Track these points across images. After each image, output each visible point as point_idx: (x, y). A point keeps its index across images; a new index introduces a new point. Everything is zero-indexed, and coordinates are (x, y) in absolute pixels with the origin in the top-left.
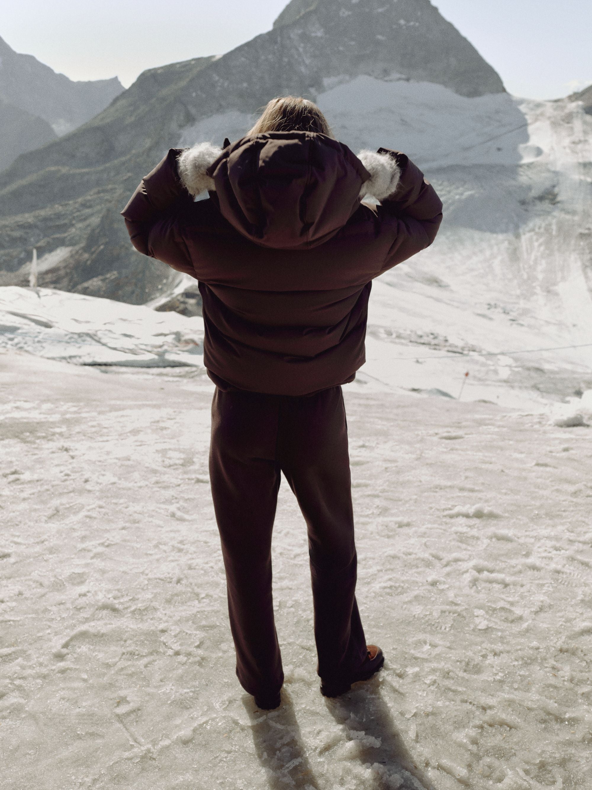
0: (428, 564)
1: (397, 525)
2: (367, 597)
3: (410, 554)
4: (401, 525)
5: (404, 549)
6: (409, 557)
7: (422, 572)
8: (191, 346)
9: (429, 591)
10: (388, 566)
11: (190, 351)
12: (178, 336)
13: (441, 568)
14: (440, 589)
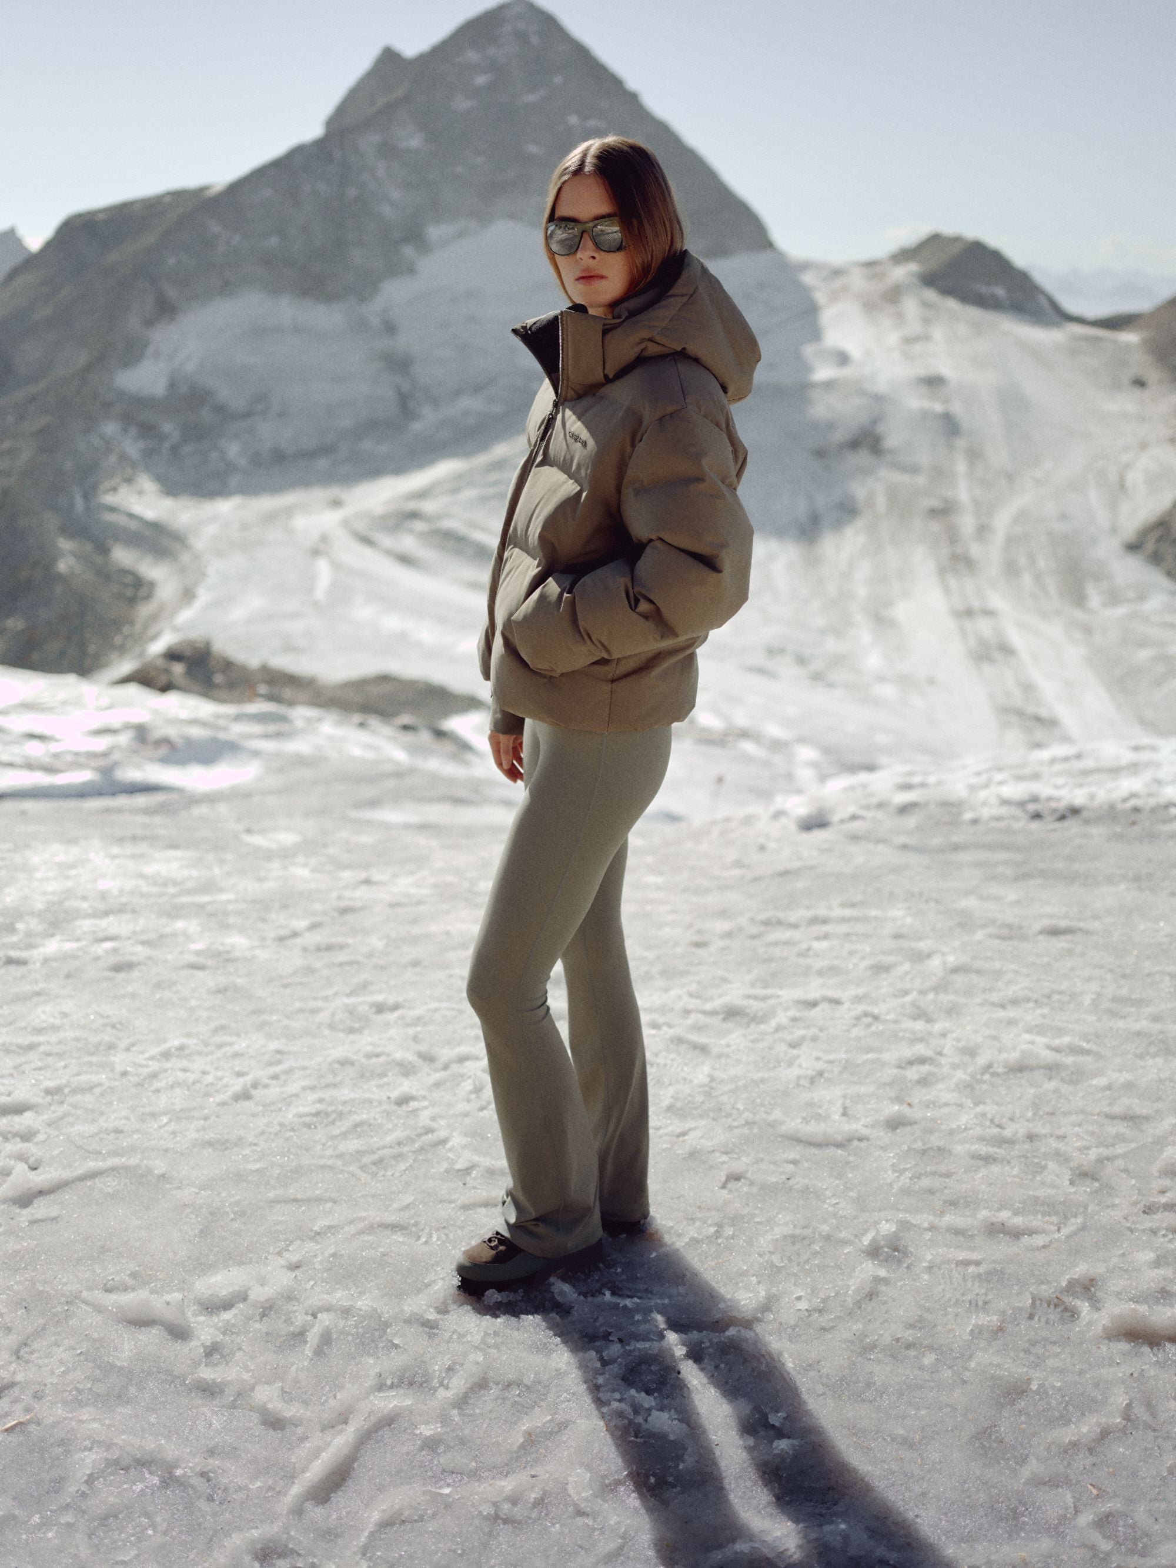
0: (407, 1070)
1: (374, 1009)
2: (263, 1133)
3: (377, 1055)
4: (380, 1009)
5: (369, 1048)
6: (374, 1060)
7: (388, 1084)
8: (163, 751)
9: (388, 1114)
10: (330, 1078)
11: (165, 761)
12: (141, 732)
13: (429, 1075)
14: (409, 1109)
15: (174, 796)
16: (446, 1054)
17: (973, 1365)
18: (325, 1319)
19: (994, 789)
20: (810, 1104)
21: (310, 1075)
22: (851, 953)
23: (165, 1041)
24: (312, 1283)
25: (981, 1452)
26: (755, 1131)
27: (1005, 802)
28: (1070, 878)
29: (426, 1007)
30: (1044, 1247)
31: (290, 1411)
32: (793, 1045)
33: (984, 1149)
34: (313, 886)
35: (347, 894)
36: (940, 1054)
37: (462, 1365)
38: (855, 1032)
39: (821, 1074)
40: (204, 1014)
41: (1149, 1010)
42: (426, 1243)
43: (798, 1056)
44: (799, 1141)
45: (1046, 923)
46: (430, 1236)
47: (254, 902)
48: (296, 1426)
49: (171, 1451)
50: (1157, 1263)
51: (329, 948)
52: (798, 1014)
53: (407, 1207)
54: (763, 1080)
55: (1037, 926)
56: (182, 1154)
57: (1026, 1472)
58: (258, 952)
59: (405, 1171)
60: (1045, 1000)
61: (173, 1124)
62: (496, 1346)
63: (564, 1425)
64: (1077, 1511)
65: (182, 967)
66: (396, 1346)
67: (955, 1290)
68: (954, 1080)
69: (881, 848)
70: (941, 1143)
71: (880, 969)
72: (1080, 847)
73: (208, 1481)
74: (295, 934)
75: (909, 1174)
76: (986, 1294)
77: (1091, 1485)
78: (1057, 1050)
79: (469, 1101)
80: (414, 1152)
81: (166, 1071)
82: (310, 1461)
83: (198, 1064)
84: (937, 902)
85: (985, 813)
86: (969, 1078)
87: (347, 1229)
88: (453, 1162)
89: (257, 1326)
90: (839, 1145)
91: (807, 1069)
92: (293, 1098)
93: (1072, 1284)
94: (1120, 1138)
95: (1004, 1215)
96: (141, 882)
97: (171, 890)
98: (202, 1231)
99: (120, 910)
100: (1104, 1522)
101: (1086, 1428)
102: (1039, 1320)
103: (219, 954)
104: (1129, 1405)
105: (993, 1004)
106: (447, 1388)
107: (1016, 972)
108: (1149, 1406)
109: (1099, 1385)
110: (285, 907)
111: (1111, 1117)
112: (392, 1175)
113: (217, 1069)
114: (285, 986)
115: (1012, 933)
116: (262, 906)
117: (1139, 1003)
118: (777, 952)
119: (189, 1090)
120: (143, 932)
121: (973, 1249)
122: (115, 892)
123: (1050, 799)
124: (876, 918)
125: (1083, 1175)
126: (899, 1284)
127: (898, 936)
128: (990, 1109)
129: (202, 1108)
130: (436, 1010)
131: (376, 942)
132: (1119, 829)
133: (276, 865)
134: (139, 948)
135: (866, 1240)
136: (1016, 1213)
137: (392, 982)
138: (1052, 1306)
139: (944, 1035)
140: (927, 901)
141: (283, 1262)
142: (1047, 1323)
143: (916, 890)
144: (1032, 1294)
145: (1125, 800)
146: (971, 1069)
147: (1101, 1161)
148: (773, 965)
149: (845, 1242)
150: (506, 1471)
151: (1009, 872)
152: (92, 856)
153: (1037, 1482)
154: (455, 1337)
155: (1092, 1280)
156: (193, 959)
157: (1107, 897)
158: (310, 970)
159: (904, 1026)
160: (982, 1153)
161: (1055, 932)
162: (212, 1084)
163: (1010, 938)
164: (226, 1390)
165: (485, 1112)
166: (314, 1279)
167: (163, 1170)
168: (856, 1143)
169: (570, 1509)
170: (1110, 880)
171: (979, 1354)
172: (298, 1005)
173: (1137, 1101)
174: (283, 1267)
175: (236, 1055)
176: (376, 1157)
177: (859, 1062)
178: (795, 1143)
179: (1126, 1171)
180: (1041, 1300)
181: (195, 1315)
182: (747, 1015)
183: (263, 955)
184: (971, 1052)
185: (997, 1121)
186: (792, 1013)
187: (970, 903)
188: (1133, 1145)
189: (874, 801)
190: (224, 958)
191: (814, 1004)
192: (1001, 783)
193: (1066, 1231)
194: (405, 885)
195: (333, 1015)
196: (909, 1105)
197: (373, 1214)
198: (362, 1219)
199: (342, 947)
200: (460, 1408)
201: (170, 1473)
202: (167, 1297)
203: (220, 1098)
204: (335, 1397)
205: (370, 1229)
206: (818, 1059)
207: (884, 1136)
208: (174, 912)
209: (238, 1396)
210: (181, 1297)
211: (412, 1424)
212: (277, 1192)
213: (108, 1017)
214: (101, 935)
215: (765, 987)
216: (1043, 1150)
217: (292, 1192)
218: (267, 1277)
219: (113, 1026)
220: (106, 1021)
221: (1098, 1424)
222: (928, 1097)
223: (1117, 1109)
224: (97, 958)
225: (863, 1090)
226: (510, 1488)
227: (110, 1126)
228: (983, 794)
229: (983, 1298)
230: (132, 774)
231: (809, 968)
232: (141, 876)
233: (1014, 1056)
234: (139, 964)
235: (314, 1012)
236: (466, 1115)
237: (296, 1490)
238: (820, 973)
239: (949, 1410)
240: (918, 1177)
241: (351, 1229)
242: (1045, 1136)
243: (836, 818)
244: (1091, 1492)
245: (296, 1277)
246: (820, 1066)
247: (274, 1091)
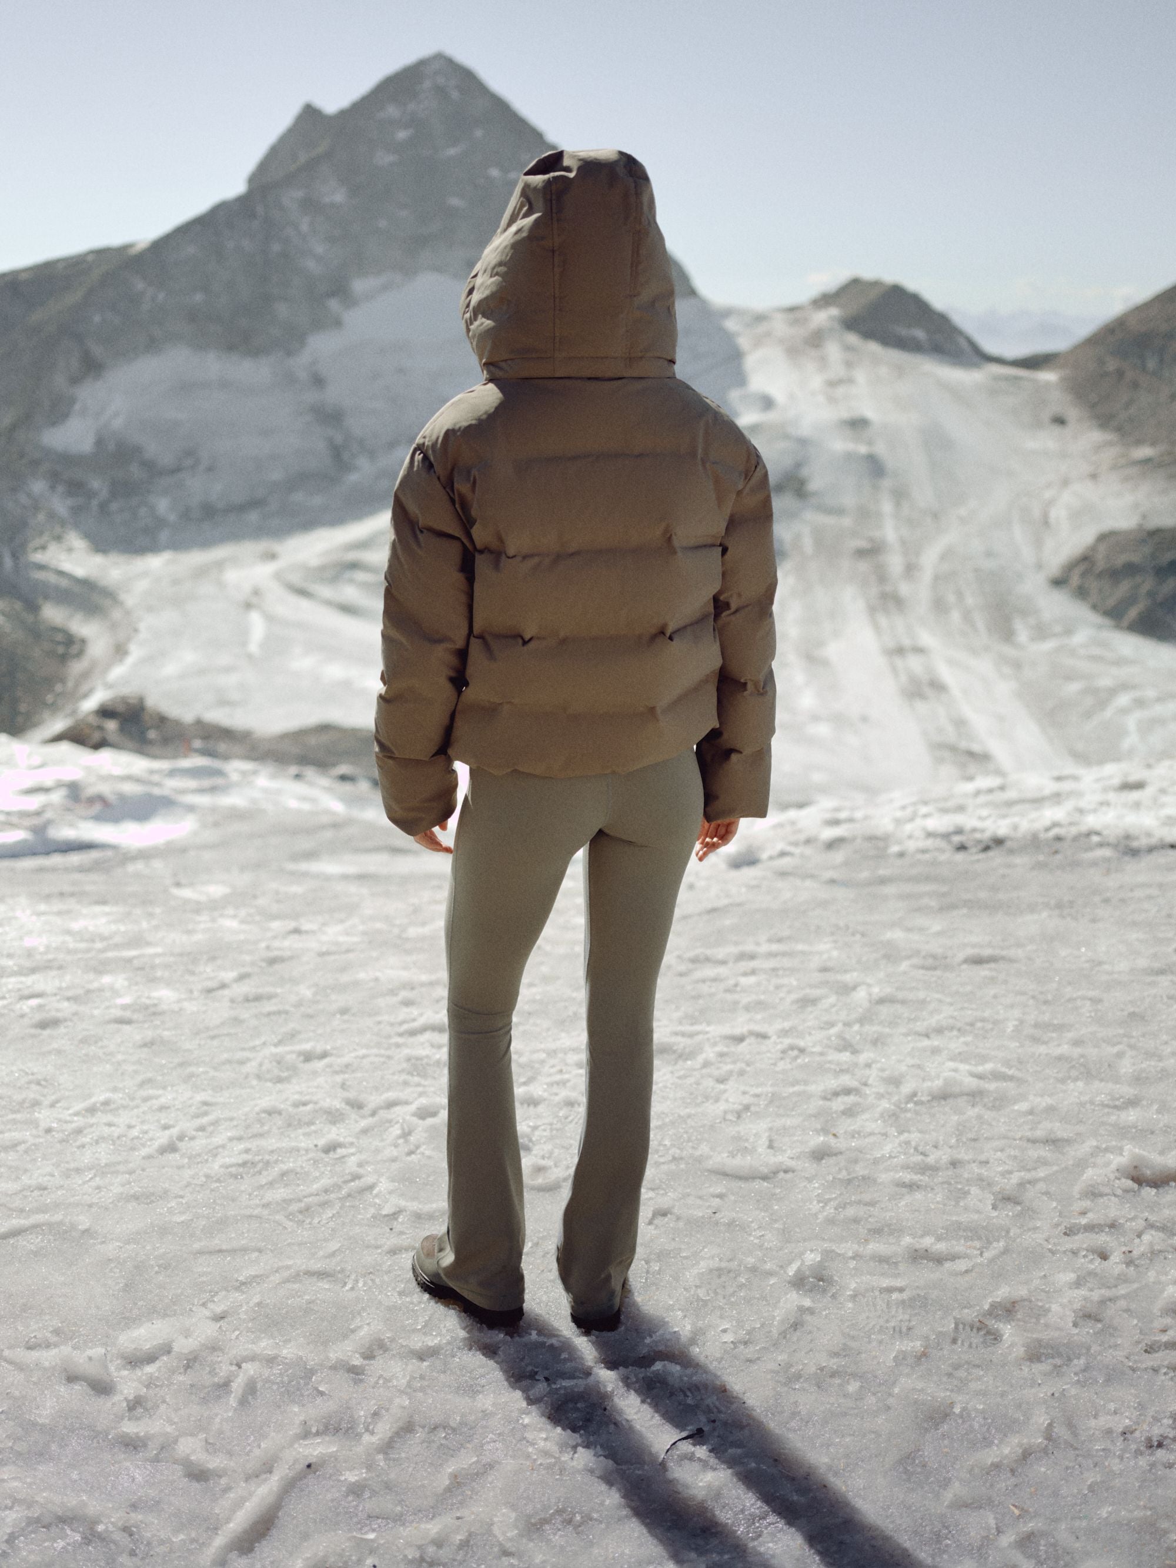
0: (334, 1117)
1: (302, 1058)
2: (188, 1185)
4: (308, 1057)
5: (296, 1097)
6: (302, 1108)
7: (315, 1132)
8: (97, 808)
9: (316, 1162)
10: (256, 1128)
11: (98, 818)
12: (74, 790)
13: (357, 1122)
14: (337, 1156)
15: (109, 853)
16: (374, 1100)
17: (896, 1390)
18: (250, 1369)
19: (919, 822)
20: (738, 1138)
21: (236, 1126)
22: (778, 987)
23: (90, 1096)
24: (237, 1333)
25: (904, 1477)
26: (683, 1166)
27: (930, 835)
28: (992, 908)
29: (353, 1055)
30: (967, 1272)
31: (214, 1463)
32: (721, 1080)
33: (908, 1177)
34: (242, 937)
35: (276, 944)
36: (866, 1084)
37: (387, 1410)
38: (781, 1065)
39: (747, 1108)
40: (130, 1068)
41: (1070, 1035)
42: (352, 1289)
43: (725, 1091)
44: (725, 1175)
45: (970, 952)
46: (357, 1281)
47: (181, 955)
48: (220, 1477)
49: (93, 1507)
50: (1078, 1284)
51: (258, 998)
52: (725, 1050)
53: (333, 1254)
54: (689, 1116)
55: (961, 956)
56: (106, 1209)
57: (948, 1496)
58: (186, 1004)
59: (332, 1218)
60: (968, 1028)
61: (97, 1179)
62: (422, 1389)
63: (490, 1466)
64: (999, 1531)
65: (109, 1022)
66: (322, 1393)
67: (879, 1317)
68: (879, 1109)
69: (808, 883)
70: (866, 1172)
71: (806, 1002)
72: (1004, 876)
73: (131, 1535)
74: (223, 986)
75: (833, 1204)
76: (910, 1321)
77: (1014, 1505)
78: (980, 1077)
79: (396, 1146)
80: (340, 1199)
81: (92, 1126)
82: (234, 1512)
83: (123, 1119)
84: (863, 935)
85: (911, 846)
86: (893, 1107)
87: (272, 1278)
88: (380, 1207)
89: (181, 1378)
90: (765, 1178)
91: (734, 1104)
92: (220, 1150)
93: (993, 1306)
94: (1043, 1162)
95: (928, 1242)
96: (68, 938)
97: (99, 945)
98: (126, 1285)
99: (46, 967)
100: (1026, 1542)
101: (1007, 1449)
102: (963, 1344)
103: (147, 1007)
104: (1050, 1425)
105: (919, 1034)
106: (372, 1433)
107: (940, 1001)
108: (1071, 1426)
109: (1020, 1407)
110: (213, 959)
111: (1033, 1141)
112: (319, 1223)
113: (143, 1122)
114: (213, 1038)
115: (936, 963)
116: (191, 958)
117: (1060, 1028)
118: (705, 988)
119: (114, 1144)
120: (68, 988)
121: (896, 1276)
122: (42, 949)
123: (974, 830)
124: (803, 953)
125: (1007, 1199)
126: (824, 1313)
127: (825, 970)
128: (914, 1137)
129: (127, 1162)
130: (364, 1057)
131: (306, 992)
132: (1041, 858)
133: (204, 917)
134: (66, 1004)
135: (791, 1271)
136: (939, 1239)
137: (320, 1031)
138: (975, 1330)
139: (868, 1066)
140: (853, 934)
141: (208, 1313)
142: (970, 1346)
143: (842, 924)
144: (955, 1318)
145: (1047, 830)
146: (895, 1098)
147: (1022, 1185)
148: (701, 1001)
149: (770, 1274)
150: (433, 1513)
151: (933, 903)
152: (18, 913)
153: (961, 1505)
154: (381, 1382)
155: (1014, 1303)
156: (118, 1013)
157: (1030, 924)
158: (237, 1021)
159: (830, 1058)
160: (907, 1180)
161: (978, 961)
162: (138, 1138)
163: (935, 968)
164: (150, 1443)
165: (413, 1156)
166: (238, 1329)
167: (86, 1226)
168: (781, 1175)
169: (496, 1549)
170: (1032, 908)
171: (903, 1380)
172: (225, 1056)
173: (1058, 1124)
174: (207, 1318)
175: (162, 1108)
176: (302, 1205)
177: (785, 1095)
178: (722, 1177)
179: (1047, 1193)
180: (964, 1325)
181: (118, 1369)
182: (674, 1052)
183: (190, 1007)
184: (895, 1081)
185: (920, 1148)
186: (720, 1048)
187: (896, 935)
188: (1055, 1168)
189: (802, 837)
190: (152, 1012)
191: (740, 1039)
192: (925, 816)
193: (987, 1255)
194: (333, 933)
195: (261, 1065)
196: (834, 1135)
197: (300, 1262)
198: (288, 1267)
199: (270, 997)
200: (386, 1453)
201: (92, 1529)
202: (90, 1352)
203: (144, 1152)
204: (259, 1446)
205: (296, 1277)
206: (744, 1093)
207: (809, 1167)
208: (101, 968)
209: (162, 1448)
210: (103, 1351)
211: (338, 1471)
212: (202, 1244)
213: (33, 1074)
214: (26, 992)
215: (692, 1024)
216: (966, 1175)
217: (217, 1242)
218: (192, 1328)
219: (38, 1083)
220: (30, 1077)
221: (1020, 1445)
222: (852, 1128)
223: (1039, 1133)
224: (22, 1016)
225: (788, 1122)
226: (435, 1531)
227: (33, 1182)
228: (908, 828)
229: (907, 1324)
230: (66, 833)
231: (736, 1003)
232: (69, 932)
233: (938, 1083)
234: (65, 1020)
235: (242, 1062)
236: (394, 1160)
237: (219, 1541)
238: (747, 1008)
239: (873, 1436)
240: (844, 1206)
241: (276, 1278)
242: (969, 1162)
243: (764, 856)
244: (1013, 1513)
245: (220, 1327)
246: (747, 1100)
247: (200, 1143)
